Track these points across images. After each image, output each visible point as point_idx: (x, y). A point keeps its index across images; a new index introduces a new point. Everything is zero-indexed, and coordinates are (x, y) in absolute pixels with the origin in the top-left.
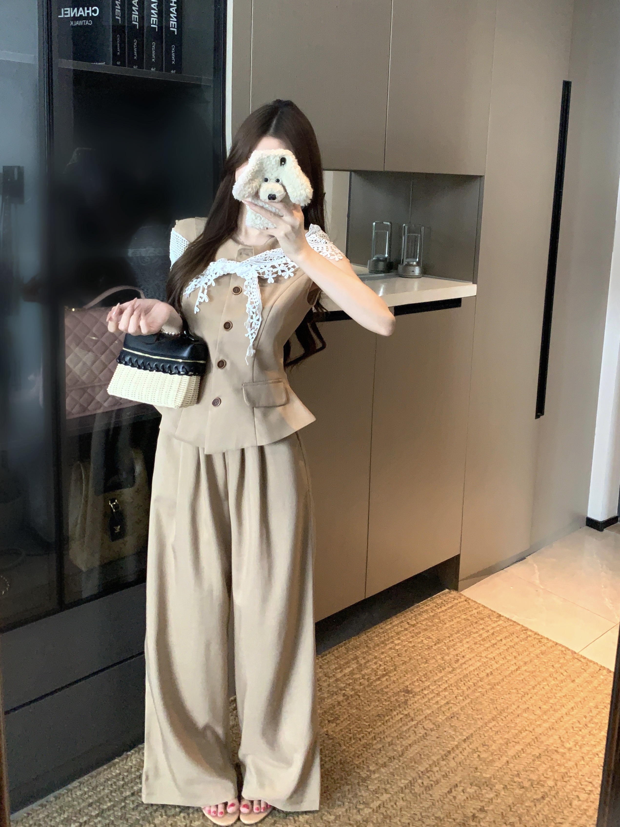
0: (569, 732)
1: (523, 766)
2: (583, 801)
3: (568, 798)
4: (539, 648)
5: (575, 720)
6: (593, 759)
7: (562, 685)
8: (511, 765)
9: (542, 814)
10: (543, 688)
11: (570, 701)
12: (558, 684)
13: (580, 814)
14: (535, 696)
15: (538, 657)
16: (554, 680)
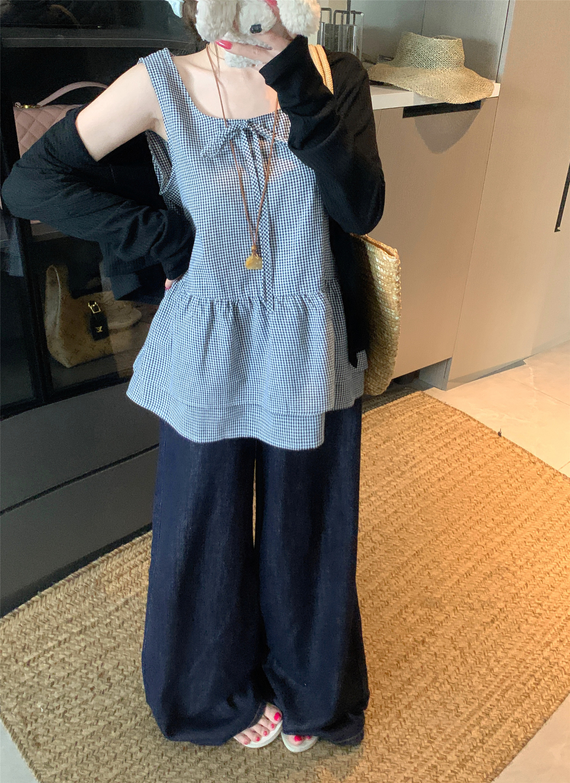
0: (521, 547)
1: (474, 586)
2: (531, 625)
3: (517, 621)
4: (495, 449)
5: (528, 534)
6: (544, 578)
7: (516, 493)
8: (462, 584)
9: (491, 640)
10: (497, 496)
11: (524, 512)
12: (512, 492)
13: (527, 639)
14: (488, 505)
15: (493, 460)
16: (508, 487)
